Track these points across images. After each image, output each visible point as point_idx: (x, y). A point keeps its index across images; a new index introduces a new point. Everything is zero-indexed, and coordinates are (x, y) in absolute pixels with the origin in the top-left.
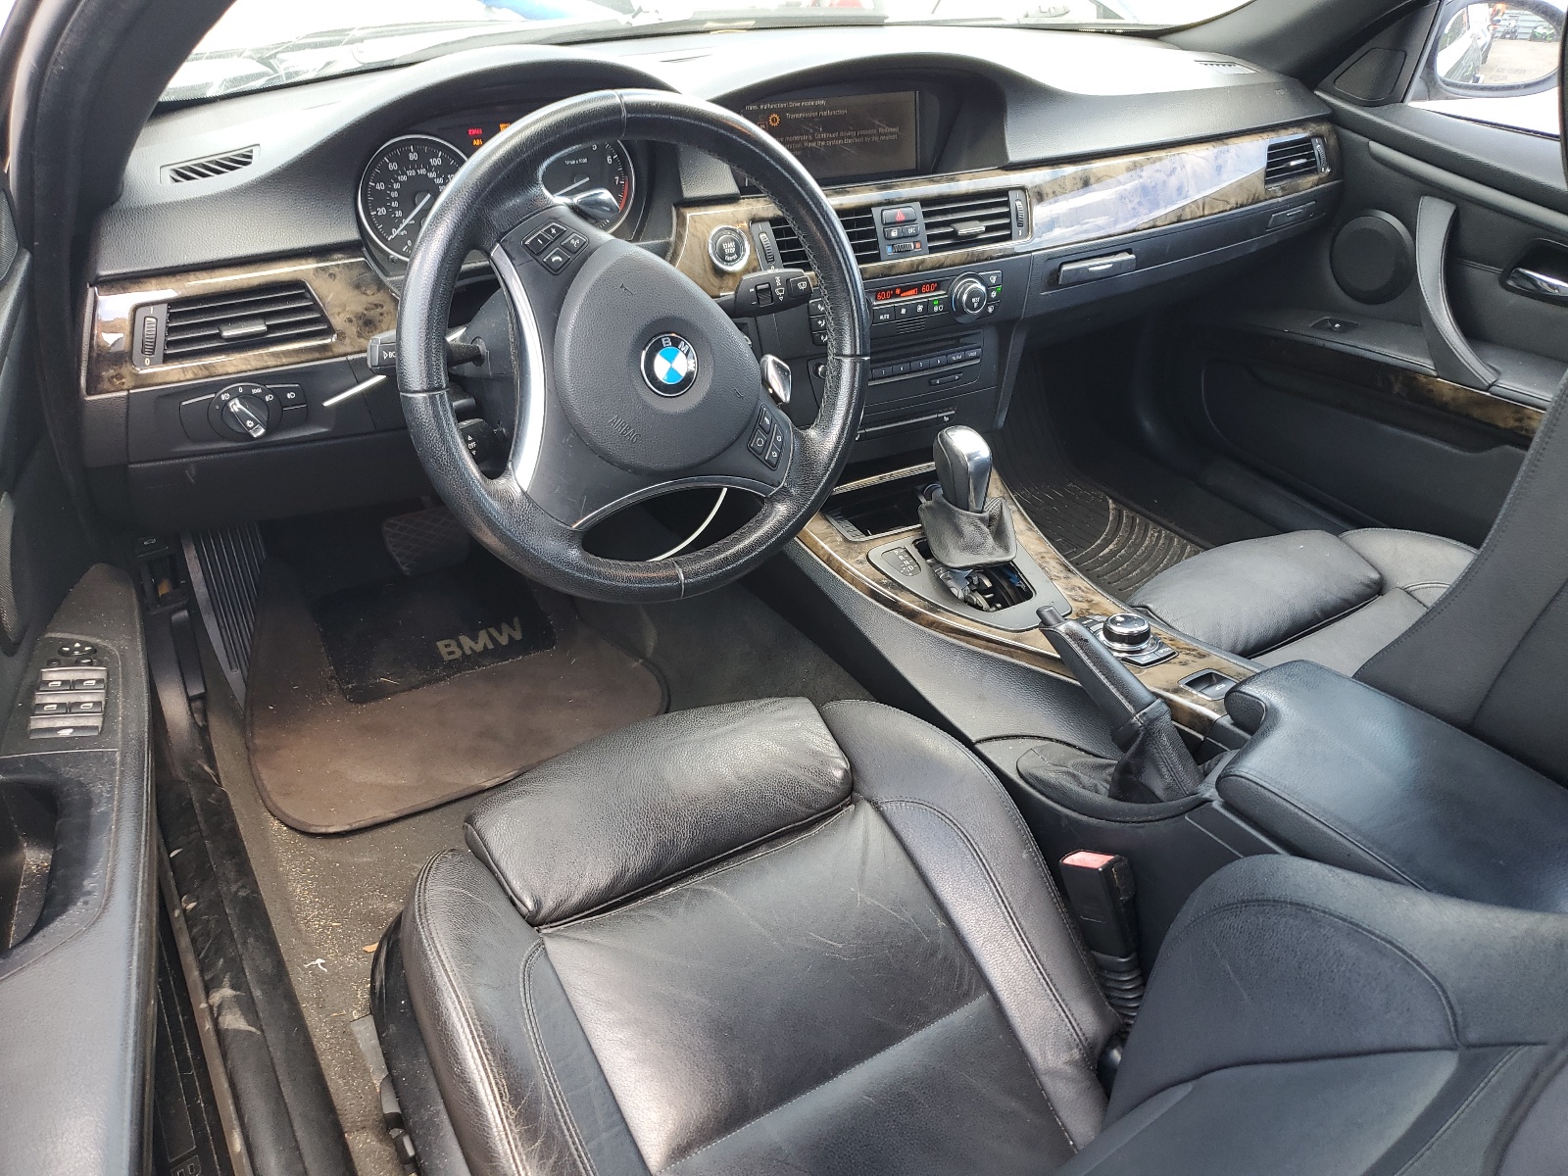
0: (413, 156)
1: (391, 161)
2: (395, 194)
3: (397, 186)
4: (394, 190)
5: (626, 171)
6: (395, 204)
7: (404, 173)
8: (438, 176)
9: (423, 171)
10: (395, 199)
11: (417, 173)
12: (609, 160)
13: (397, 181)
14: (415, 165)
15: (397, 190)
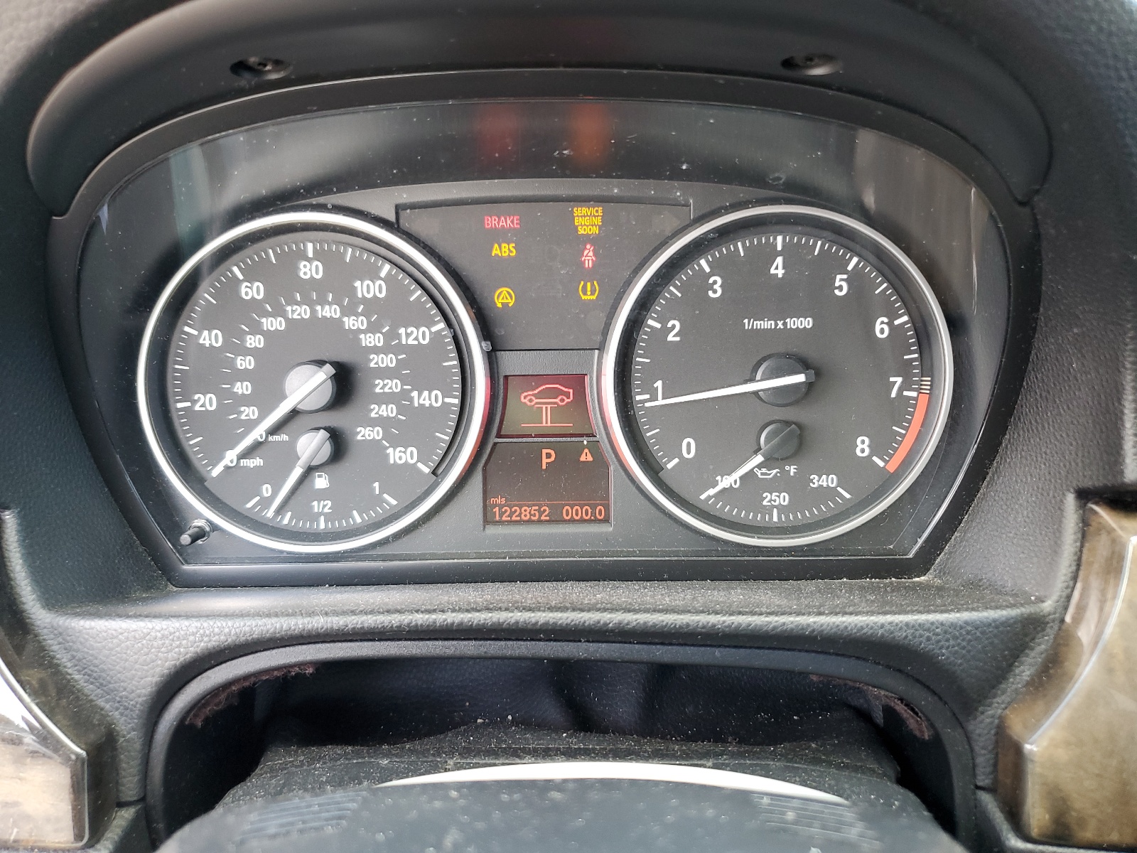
0: (310, 270)
1: (250, 277)
2: (245, 363)
3: (255, 341)
4: (247, 352)
5: (928, 366)
6: (243, 388)
7: (279, 312)
8: (373, 328)
9: (329, 312)
10: (243, 375)
11: (313, 312)
12: (881, 328)
13: (256, 329)
14: (313, 292)
15: (253, 352)
